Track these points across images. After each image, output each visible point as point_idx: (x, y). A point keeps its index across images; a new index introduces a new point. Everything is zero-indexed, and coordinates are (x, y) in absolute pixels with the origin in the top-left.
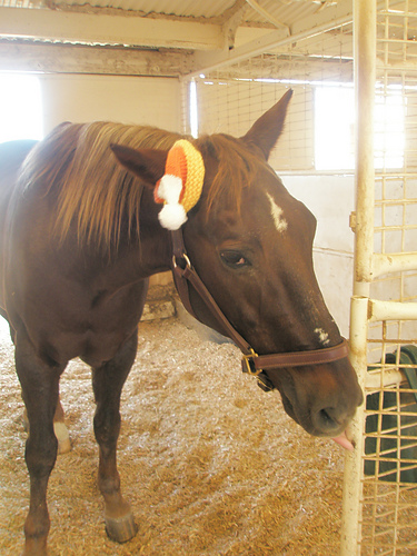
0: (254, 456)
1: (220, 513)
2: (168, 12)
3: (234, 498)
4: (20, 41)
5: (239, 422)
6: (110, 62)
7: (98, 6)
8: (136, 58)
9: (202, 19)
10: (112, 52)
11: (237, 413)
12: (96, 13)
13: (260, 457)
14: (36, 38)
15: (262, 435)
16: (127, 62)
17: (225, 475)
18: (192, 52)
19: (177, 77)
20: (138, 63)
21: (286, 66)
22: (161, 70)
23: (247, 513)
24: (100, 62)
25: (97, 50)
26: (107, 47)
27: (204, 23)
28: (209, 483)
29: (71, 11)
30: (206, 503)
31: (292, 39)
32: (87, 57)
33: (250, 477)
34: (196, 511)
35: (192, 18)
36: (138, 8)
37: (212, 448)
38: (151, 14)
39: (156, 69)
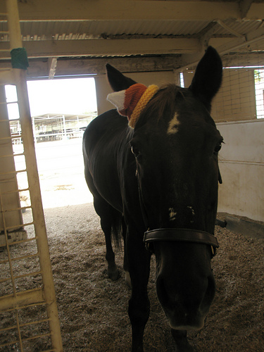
0: (250, 285)
1: (238, 316)
2: (169, 34)
3: (244, 308)
4: (83, 58)
5: (235, 268)
6: (134, 65)
7: (130, 35)
8: (148, 61)
9: (188, 36)
10: (135, 59)
11: (233, 263)
12: (129, 38)
13: (254, 286)
14: (92, 55)
15: (251, 275)
16: (143, 64)
17: (235, 296)
18: (180, 55)
19: (172, 70)
20: (149, 64)
21: (235, 58)
22: (163, 67)
23: (256, 315)
24: (128, 65)
25: (126, 59)
26: (132, 56)
27: (189, 38)
28: (226, 301)
29: (115, 39)
30: (229, 311)
31: (247, 43)
32: (120, 63)
33: (251, 297)
34: (223, 316)
35: (183, 36)
36: (152, 33)
37: (223, 282)
38: (159, 36)
39: (160, 67)
